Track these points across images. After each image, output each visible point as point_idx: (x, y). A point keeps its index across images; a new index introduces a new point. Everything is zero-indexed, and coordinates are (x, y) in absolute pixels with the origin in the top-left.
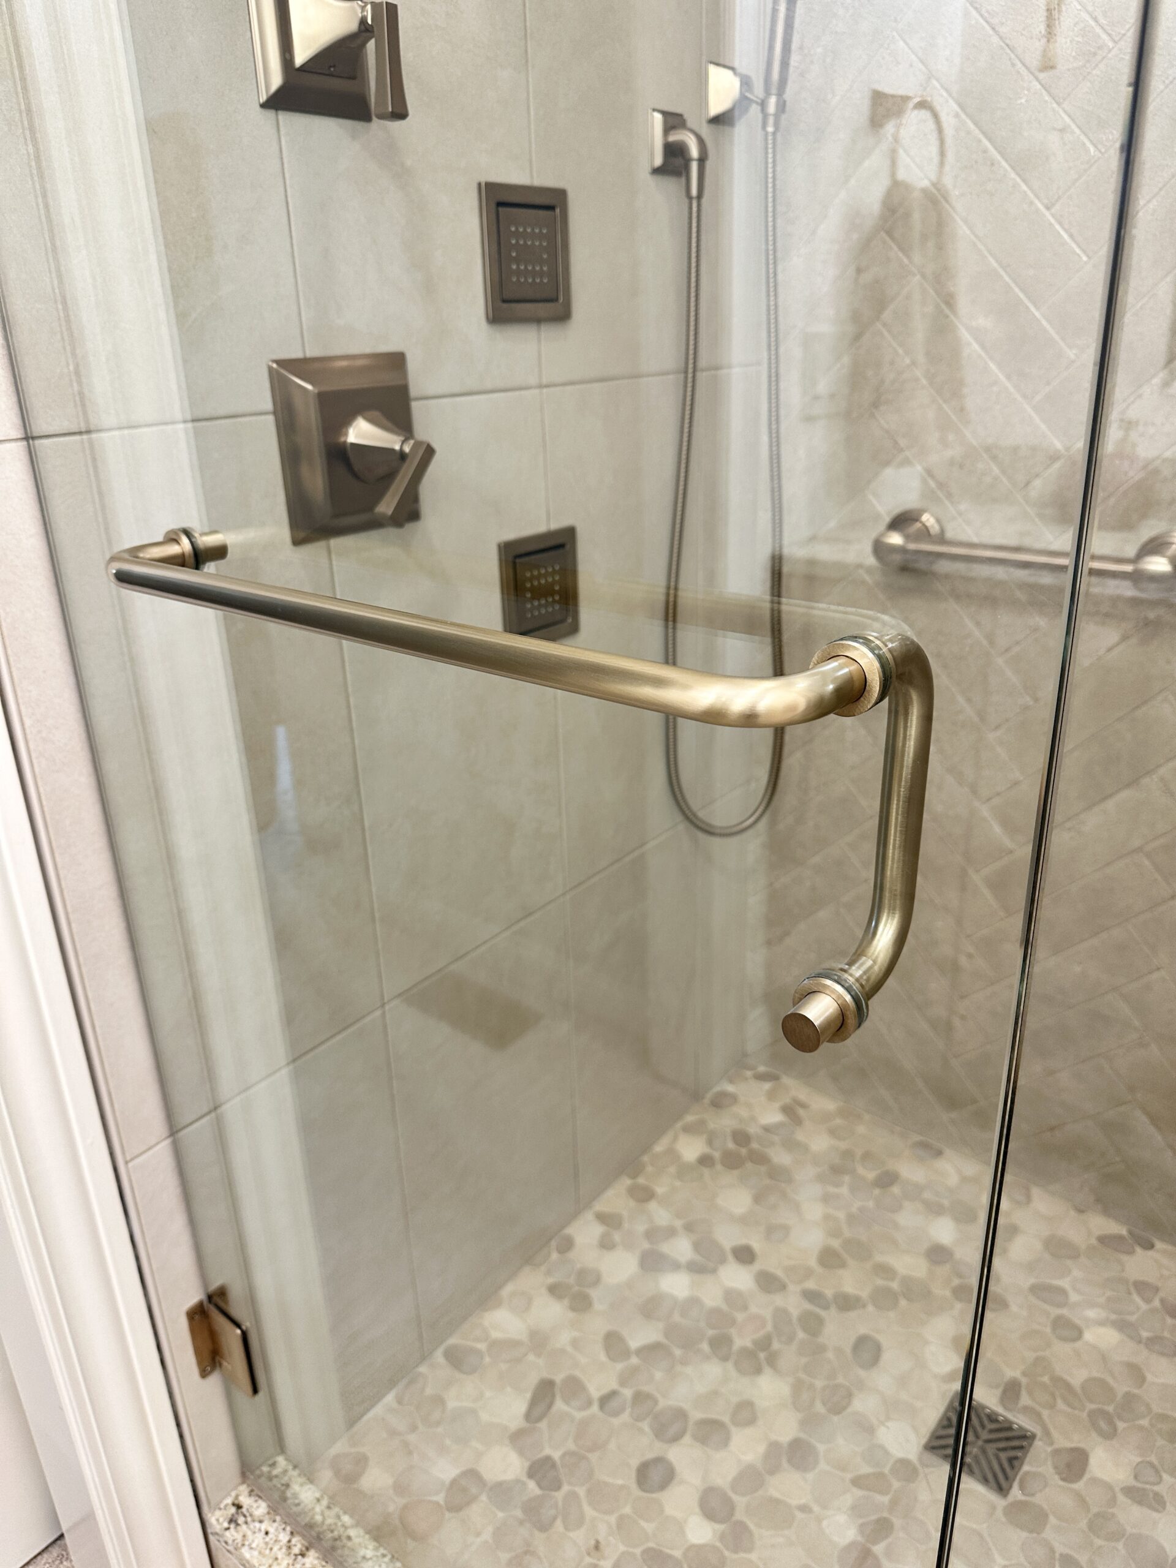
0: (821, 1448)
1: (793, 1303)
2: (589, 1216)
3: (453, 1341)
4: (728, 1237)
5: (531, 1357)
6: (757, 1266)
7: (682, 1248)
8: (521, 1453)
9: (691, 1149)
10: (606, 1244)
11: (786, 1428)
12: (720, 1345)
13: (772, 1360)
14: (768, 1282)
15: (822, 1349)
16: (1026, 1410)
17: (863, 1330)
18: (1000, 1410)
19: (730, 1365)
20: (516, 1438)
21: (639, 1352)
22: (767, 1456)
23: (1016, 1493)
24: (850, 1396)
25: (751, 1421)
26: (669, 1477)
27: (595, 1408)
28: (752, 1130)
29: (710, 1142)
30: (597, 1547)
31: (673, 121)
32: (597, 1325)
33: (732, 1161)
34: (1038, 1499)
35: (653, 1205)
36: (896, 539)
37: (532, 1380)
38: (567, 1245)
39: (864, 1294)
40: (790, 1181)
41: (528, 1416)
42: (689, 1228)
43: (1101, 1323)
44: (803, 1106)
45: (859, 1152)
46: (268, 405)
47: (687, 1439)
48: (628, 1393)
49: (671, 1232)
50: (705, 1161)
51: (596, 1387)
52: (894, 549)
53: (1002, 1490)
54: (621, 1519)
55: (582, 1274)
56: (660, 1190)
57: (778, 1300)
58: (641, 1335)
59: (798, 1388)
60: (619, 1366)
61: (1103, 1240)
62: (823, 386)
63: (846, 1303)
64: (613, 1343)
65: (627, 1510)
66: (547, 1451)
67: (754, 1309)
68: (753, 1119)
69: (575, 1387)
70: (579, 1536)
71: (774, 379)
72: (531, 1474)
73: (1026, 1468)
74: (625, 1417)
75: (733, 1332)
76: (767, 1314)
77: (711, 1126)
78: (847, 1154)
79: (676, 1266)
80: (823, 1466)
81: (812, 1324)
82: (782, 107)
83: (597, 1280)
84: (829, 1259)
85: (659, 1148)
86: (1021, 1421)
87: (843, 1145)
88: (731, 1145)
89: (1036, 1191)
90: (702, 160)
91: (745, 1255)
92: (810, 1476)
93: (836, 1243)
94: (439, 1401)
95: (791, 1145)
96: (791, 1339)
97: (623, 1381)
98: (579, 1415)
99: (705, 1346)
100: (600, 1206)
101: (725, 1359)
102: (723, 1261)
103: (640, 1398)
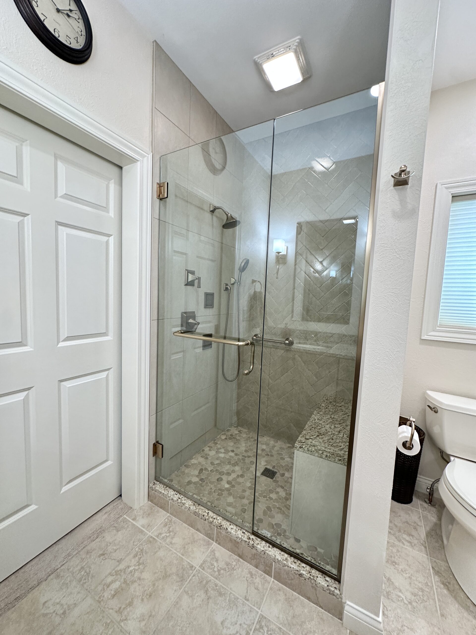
0: (245, 475)
1: (241, 457)
2: (207, 446)
3: (185, 464)
4: (230, 449)
5: (199, 466)
6: (235, 452)
7: (223, 450)
8: (198, 478)
9: (223, 437)
10: (210, 450)
11: (240, 473)
12: (229, 463)
13: (238, 464)
14: (236, 455)
15: (245, 463)
16: (276, 469)
17: (251, 460)
18: (272, 469)
19: (231, 465)
20: (197, 476)
21: (216, 464)
22: (237, 477)
23: (274, 479)
24: (249, 468)
25: (235, 472)
26: (222, 480)
27: (210, 472)
28: (233, 434)
29: (226, 436)
30: (211, 488)
31: (227, 285)
32: (209, 461)
33: (230, 439)
34: (277, 479)
35: (217, 445)
36: (255, 338)
37: (199, 468)
38: (203, 450)
39: (252, 455)
40: (240, 441)
41: (199, 473)
42: (223, 448)
43: (288, 458)
44: (242, 431)
45: (251, 437)
46: (180, 317)
47: (225, 475)
48: (215, 469)
49: (221, 448)
50: (226, 439)
51: (209, 469)
52: (255, 339)
53: (272, 478)
54: (215, 485)
55: (206, 455)
56: (218, 443)
57: (238, 457)
58: (217, 462)
59: (241, 468)
60: (213, 466)
61: (288, 447)
62: (245, 317)
63: (249, 457)
64: (212, 463)
65: (216, 484)
66: (202, 477)
67: (234, 458)
68: (233, 433)
69: (206, 469)
70: (209, 488)
71: (239, 315)
72: (200, 480)
73: (276, 476)
74: (215, 473)
75: (231, 461)
76: (237, 459)
77: (227, 434)
78: (249, 437)
79: (221, 453)
80: (246, 477)
81: (243, 460)
82: (240, 284)
83: (209, 455)
84: (246, 451)
85: (218, 437)
86: (275, 470)
87: (248, 436)
88: (230, 436)
89: (278, 441)
90: (230, 289)
91: (233, 451)
92: (244, 479)
93: (247, 449)
94: (184, 472)
95: (240, 436)
96: (240, 461)
97: (214, 468)
98: (207, 473)
99: (227, 463)
100: (208, 445)
101: (230, 464)
102: (229, 452)
103: (216, 470)
